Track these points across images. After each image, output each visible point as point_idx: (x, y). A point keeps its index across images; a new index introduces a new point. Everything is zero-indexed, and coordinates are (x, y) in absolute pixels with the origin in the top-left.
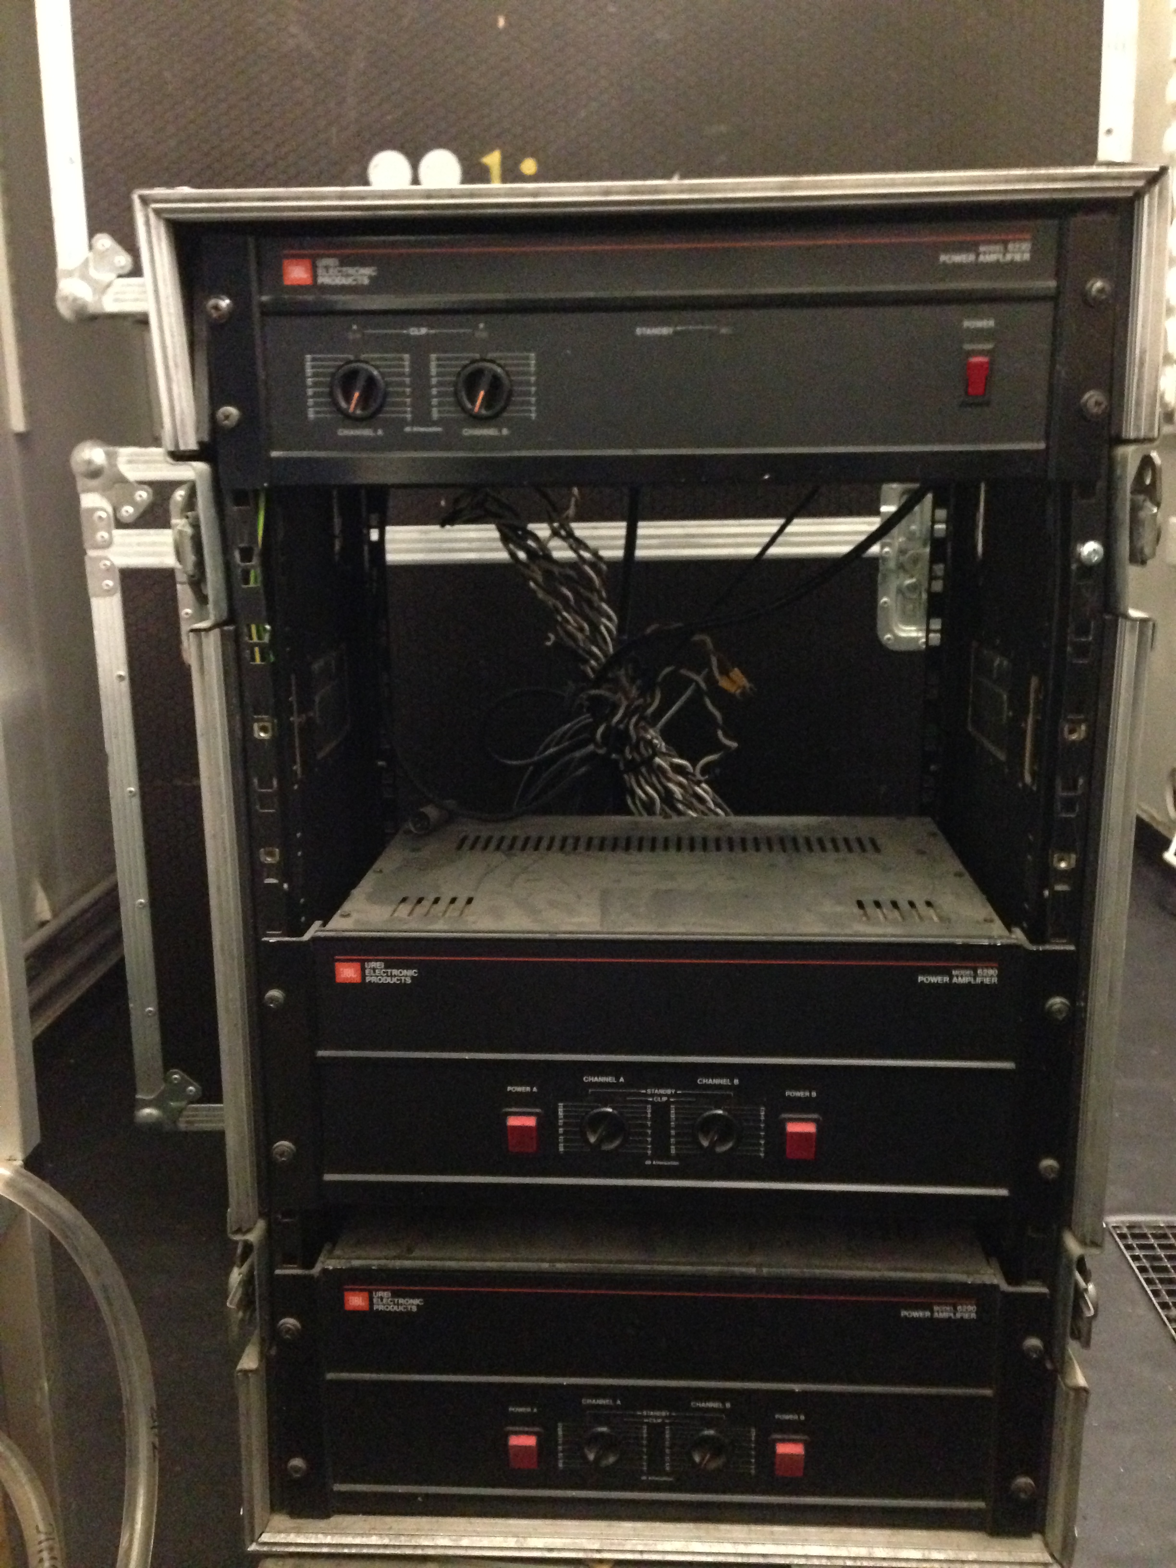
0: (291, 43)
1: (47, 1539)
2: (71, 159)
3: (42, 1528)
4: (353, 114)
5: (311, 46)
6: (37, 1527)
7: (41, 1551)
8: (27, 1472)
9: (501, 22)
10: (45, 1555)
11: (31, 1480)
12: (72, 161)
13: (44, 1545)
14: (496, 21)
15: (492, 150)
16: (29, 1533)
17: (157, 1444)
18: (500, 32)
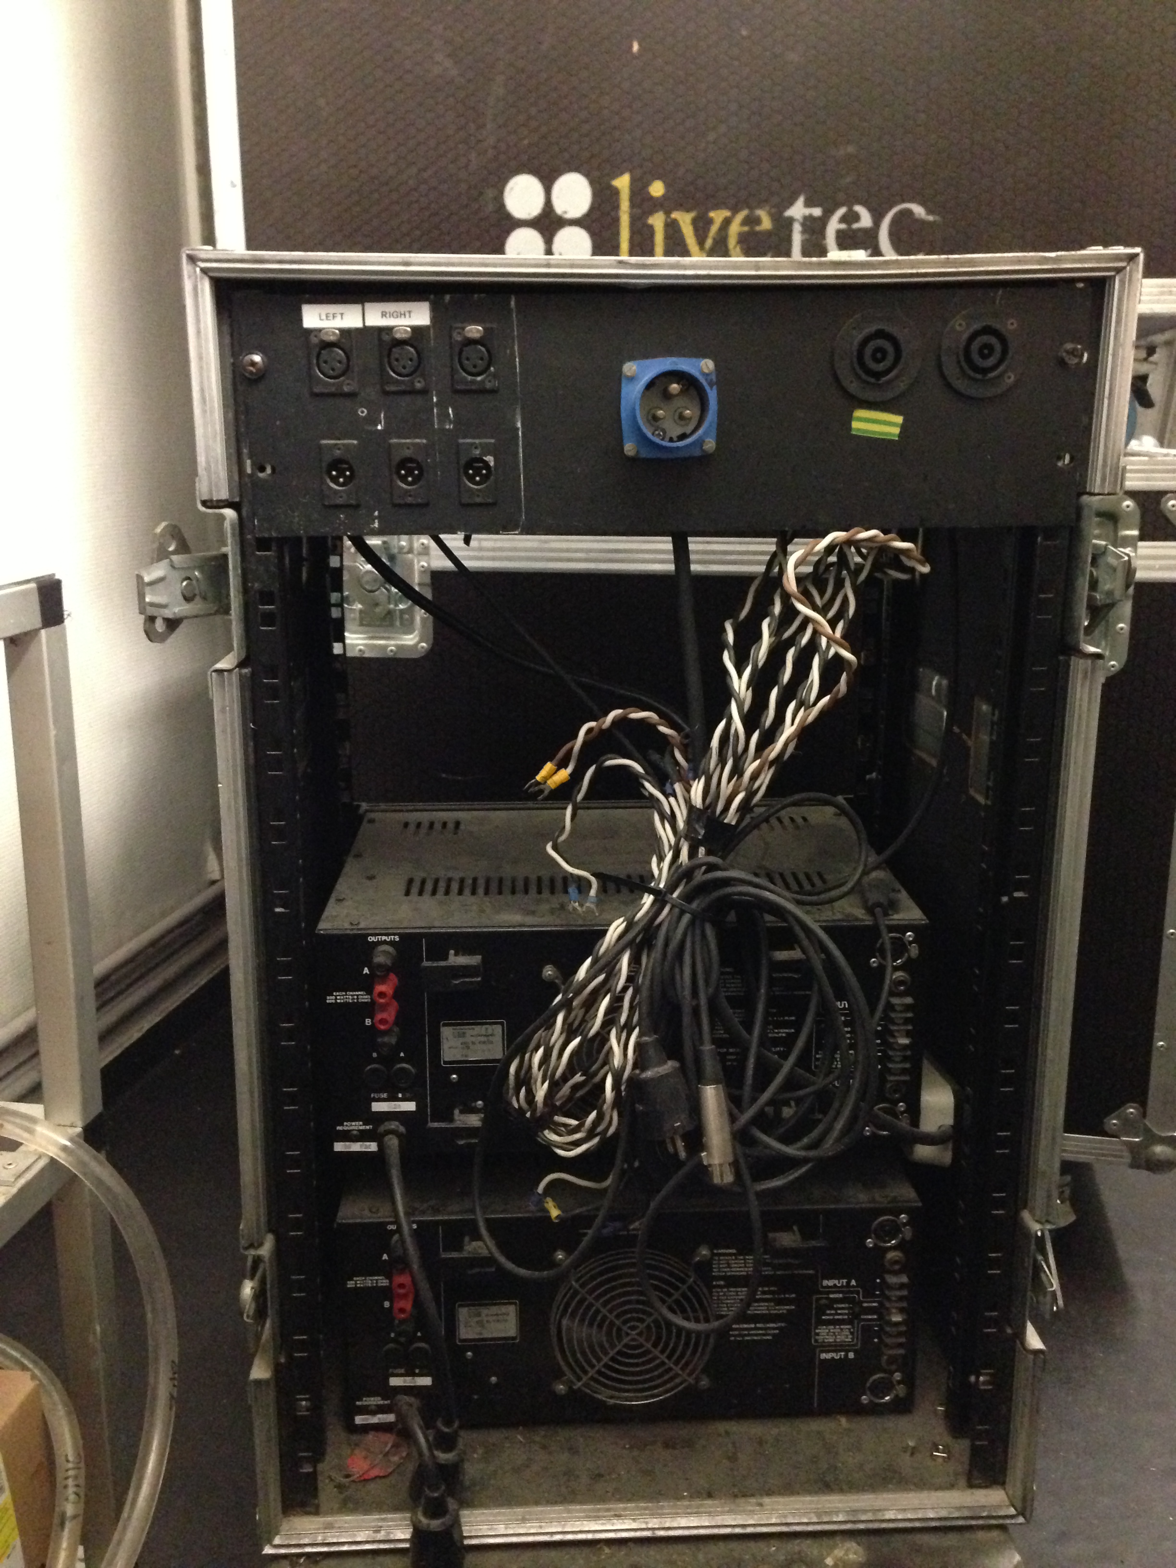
0: (437, 70)
1: (73, 1469)
2: (232, 182)
3: (71, 1458)
4: (492, 141)
5: (454, 72)
6: (67, 1456)
7: (66, 1478)
8: (65, 1405)
9: (636, 47)
10: (70, 1482)
11: (69, 1414)
12: (234, 186)
13: (71, 1473)
14: (631, 47)
15: (622, 174)
16: (60, 1461)
17: (175, 1394)
18: (635, 57)
